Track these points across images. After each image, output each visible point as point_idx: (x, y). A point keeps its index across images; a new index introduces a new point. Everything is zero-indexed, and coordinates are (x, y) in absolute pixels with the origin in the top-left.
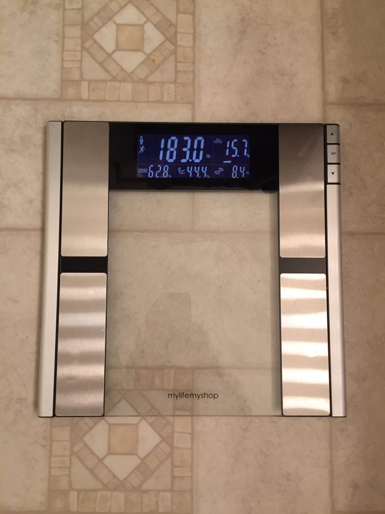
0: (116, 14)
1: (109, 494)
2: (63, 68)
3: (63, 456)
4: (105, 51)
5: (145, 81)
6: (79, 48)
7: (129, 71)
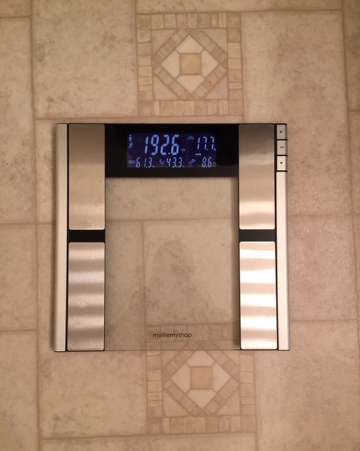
0: (178, 45)
1: (193, 419)
2: (138, 91)
3: (157, 392)
4: (171, 76)
5: (204, 99)
6: (150, 75)
7: (191, 92)
